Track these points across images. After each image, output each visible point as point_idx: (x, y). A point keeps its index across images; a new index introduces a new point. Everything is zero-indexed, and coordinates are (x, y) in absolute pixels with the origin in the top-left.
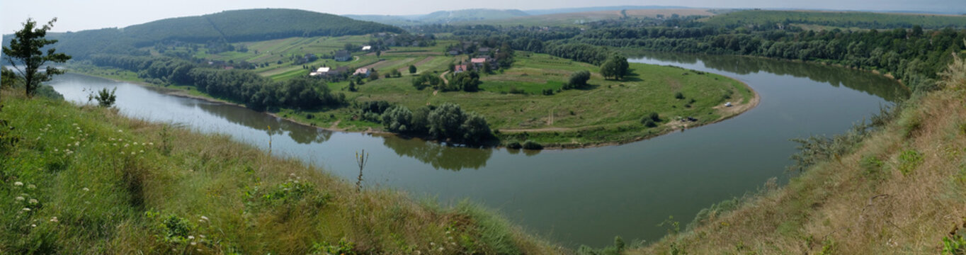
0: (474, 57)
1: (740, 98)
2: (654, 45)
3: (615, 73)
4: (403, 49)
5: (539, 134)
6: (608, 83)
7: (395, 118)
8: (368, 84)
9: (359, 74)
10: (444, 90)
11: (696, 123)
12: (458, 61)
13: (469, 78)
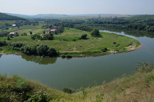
0: (52, 29)
1: (135, 45)
2: (108, 26)
3: (95, 35)
4: (28, 26)
5: (71, 53)
6: (93, 38)
7: (25, 49)
8: (15, 38)
9: (11, 34)
10: (42, 39)
11: (119, 52)
12: (46, 30)
13: (50, 36)
